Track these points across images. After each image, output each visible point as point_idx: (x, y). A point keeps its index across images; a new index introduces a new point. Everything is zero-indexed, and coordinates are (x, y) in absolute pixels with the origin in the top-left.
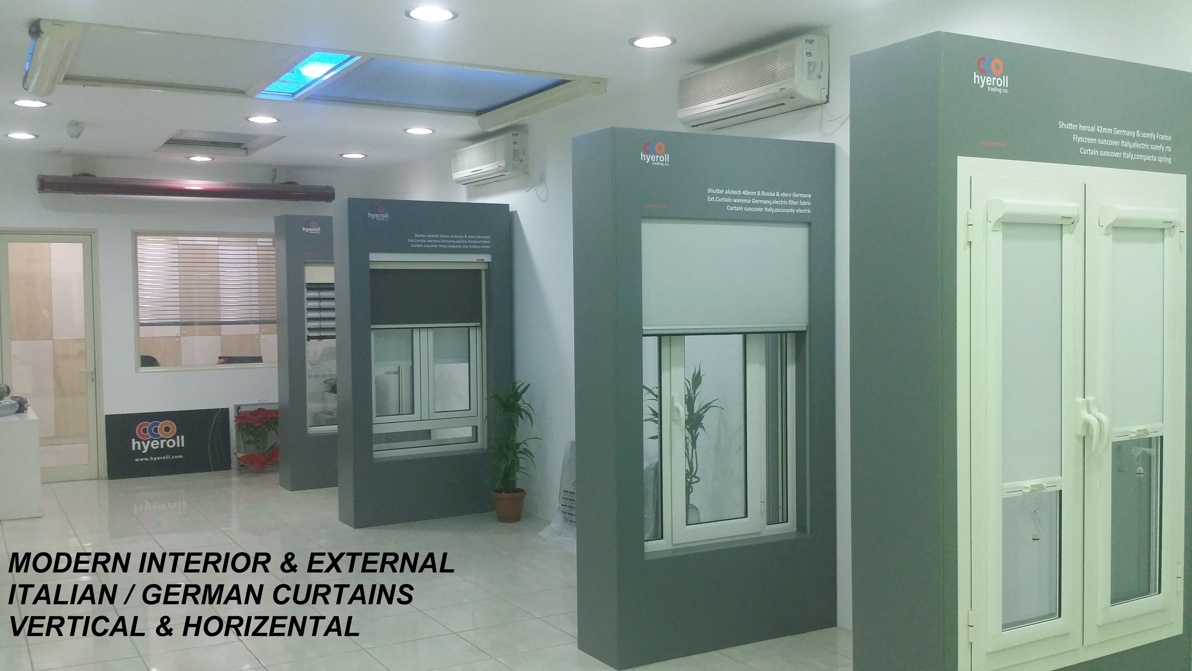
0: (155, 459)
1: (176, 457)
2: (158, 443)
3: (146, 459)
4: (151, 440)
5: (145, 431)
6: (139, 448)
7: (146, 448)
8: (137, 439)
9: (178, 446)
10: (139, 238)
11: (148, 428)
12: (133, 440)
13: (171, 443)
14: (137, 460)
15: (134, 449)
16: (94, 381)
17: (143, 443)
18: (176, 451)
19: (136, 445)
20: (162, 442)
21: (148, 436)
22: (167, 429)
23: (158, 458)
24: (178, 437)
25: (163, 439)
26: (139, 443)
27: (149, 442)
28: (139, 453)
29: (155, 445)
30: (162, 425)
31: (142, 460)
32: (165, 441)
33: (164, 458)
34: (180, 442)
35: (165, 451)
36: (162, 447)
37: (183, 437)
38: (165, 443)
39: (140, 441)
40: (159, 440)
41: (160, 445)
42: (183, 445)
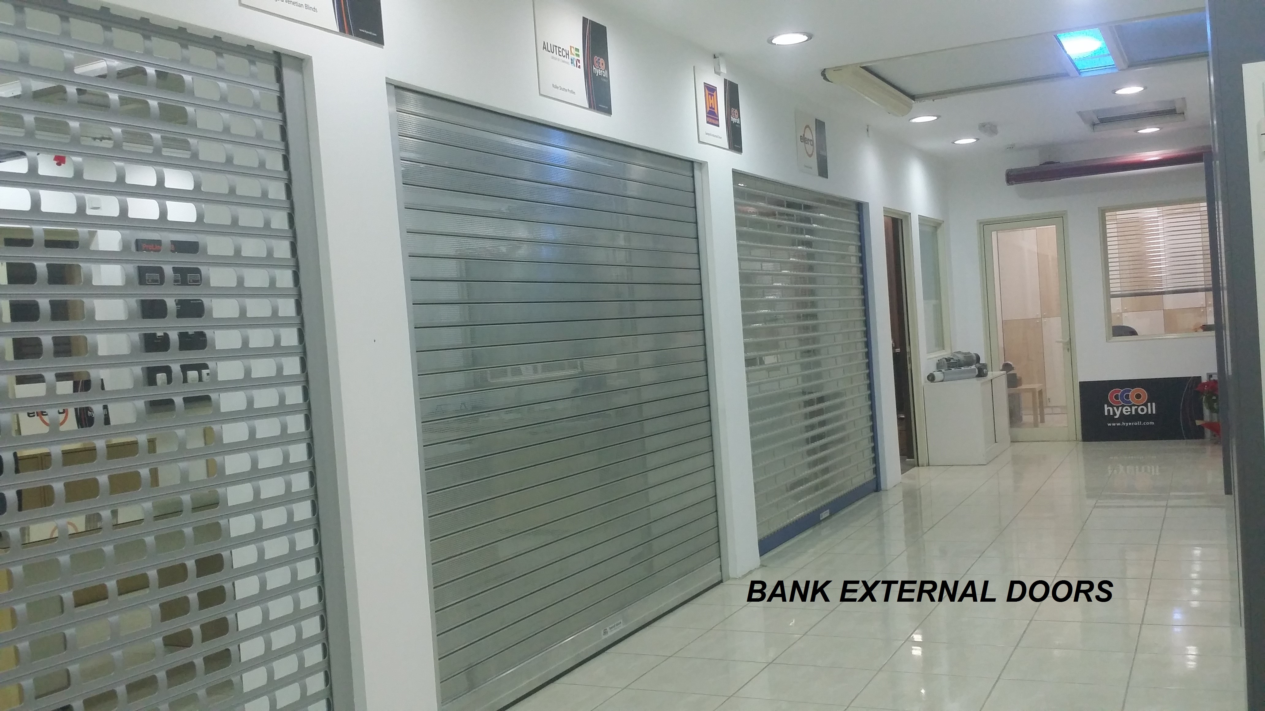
0: (1127, 424)
1: (1148, 423)
2: (1129, 410)
3: (1118, 424)
4: (1123, 406)
5: (1116, 397)
6: (1111, 414)
7: (1118, 413)
8: (1110, 405)
9: (1150, 412)
10: (1107, 214)
11: (1119, 394)
12: (1106, 406)
13: (1142, 410)
14: (1109, 425)
15: (1106, 414)
16: (1070, 350)
17: (1115, 408)
18: (1147, 417)
19: (1109, 410)
20: (1134, 408)
21: (1119, 403)
22: (1138, 396)
23: (1130, 424)
24: (1149, 404)
25: (1134, 405)
26: (1111, 409)
27: (1120, 408)
28: (1111, 418)
29: (1126, 411)
30: (1133, 392)
31: (1114, 424)
32: (1136, 407)
33: (1136, 424)
34: (1152, 409)
35: (1136, 417)
36: (1133, 413)
37: (1154, 404)
38: (1136, 410)
39: (1112, 406)
40: (1131, 407)
41: (1131, 412)
42: (1154, 412)
